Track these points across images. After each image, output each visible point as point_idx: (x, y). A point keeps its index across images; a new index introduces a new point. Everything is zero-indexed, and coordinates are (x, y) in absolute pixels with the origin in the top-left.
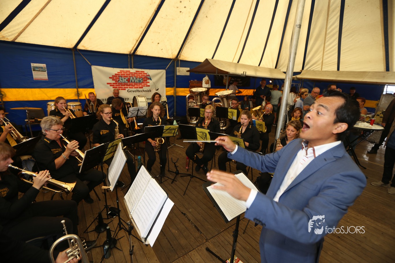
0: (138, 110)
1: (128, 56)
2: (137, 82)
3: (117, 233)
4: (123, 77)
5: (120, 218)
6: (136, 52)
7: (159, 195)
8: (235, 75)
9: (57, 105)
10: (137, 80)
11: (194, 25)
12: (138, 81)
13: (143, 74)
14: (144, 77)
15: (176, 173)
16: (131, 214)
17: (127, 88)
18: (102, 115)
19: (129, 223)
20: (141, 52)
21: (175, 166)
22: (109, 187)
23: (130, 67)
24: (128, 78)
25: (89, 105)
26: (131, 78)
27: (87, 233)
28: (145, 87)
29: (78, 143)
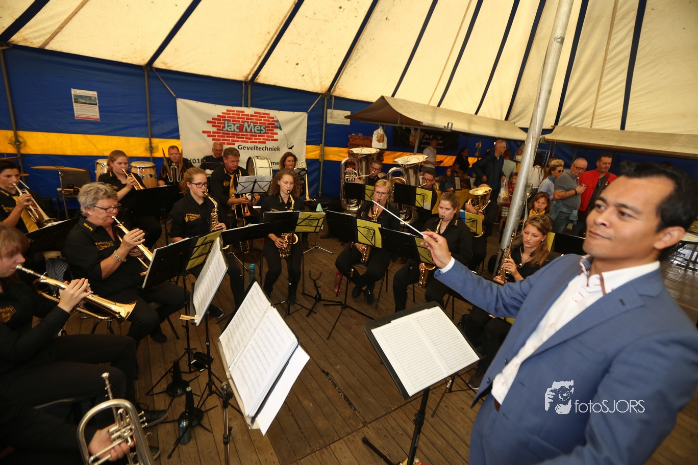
0: (255, 182)
1: (242, 84)
2: (255, 133)
3: (204, 399)
4: (231, 122)
5: (210, 373)
6: (257, 77)
7: (282, 340)
8: (432, 129)
9: (112, 166)
10: (256, 128)
11: (363, 33)
12: (258, 130)
13: (267, 119)
14: (268, 124)
15: (315, 298)
16: (230, 369)
17: (238, 141)
18: (189, 186)
19: (225, 387)
20: (266, 78)
21: (315, 285)
22: (193, 318)
23: (244, 104)
24: (240, 124)
25: (168, 168)
26: (246, 124)
27: (151, 395)
28: (270, 142)
29: (144, 234)
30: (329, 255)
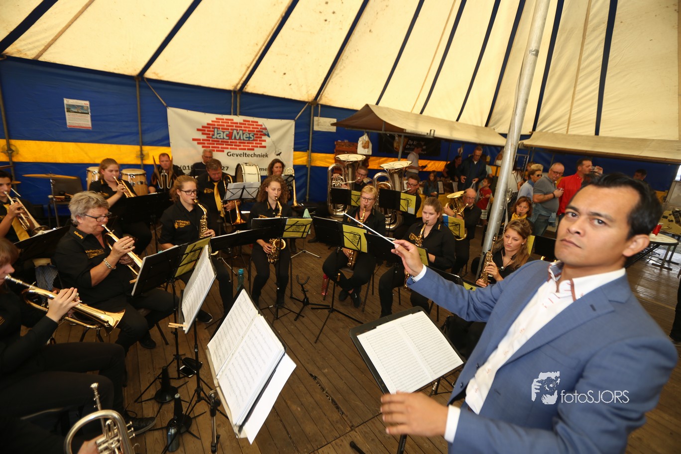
0: (244, 188)
1: (231, 93)
2: (244, 140)
3: (193, 405)
4: (221, 130)
5: (199, 379)
6: (246, 87)
7: (269, 348)
8: (415, 136)
9: (103, 173)
10: (245, 136)
11: (347, 44)
12: (246, 138)
13: (255, 126)
14: (257, 131)
15: (303, 302)
16: (218, 377)
17: (228, 148)
18: (179, 193)
19: (213, 395)
20: (255, 87)
21: (303, 290)
22: (181, 325)
23: (234, 112)
24: (229, 132)
25: (158, 175)
26: (235, 132)
27: (139, 403)
28: (259, 148)
29: (133, 241)
30: (316, 259)
